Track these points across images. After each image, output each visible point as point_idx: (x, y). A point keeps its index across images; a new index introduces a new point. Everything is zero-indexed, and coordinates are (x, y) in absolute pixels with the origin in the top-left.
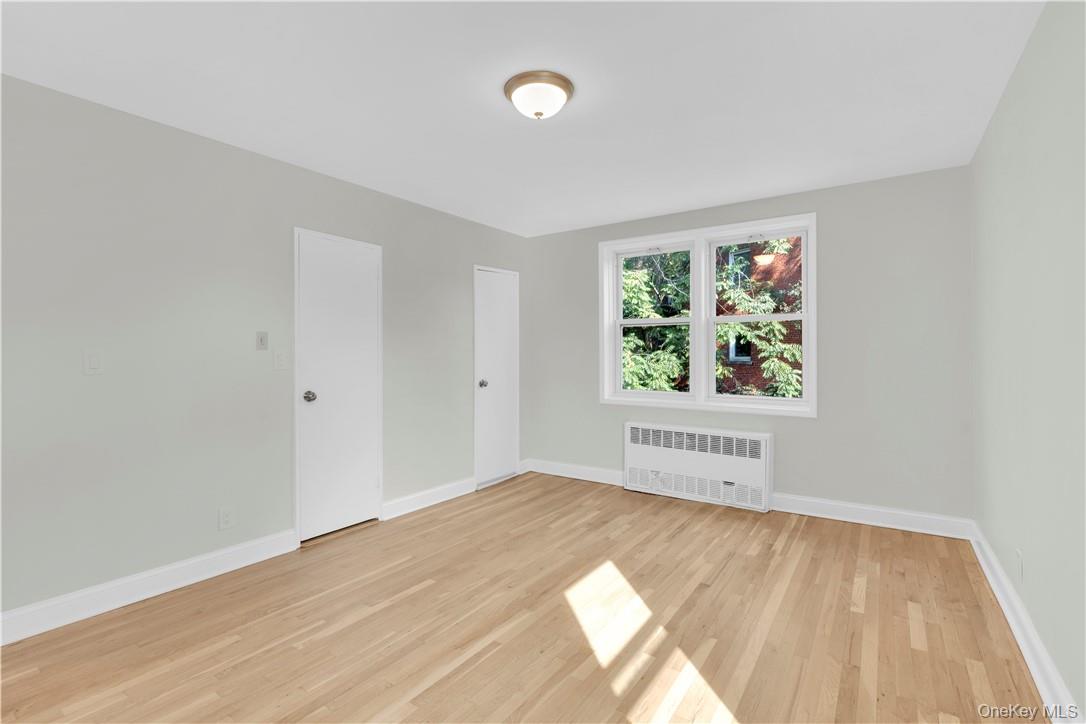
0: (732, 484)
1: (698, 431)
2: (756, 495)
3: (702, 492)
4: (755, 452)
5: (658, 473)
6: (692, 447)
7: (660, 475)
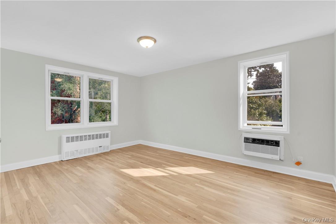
0: (101, 146)
1: (91, 134)
2: (108, 147)
3: (93, 151)
4: (107, 136)
5: (77, 151)
6: (89, 139)
7: (79, 151)
